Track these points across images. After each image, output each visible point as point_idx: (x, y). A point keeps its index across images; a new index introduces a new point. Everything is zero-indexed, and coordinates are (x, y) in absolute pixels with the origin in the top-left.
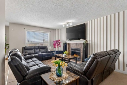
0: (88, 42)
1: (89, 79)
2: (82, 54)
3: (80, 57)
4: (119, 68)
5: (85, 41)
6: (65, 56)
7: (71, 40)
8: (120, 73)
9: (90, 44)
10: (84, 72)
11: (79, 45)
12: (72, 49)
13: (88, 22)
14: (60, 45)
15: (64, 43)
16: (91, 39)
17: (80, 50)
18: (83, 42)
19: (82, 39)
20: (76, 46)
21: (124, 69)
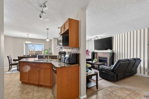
0: (114, 52)
1: (115, 74)
2: (108, 61)
3: (107, 64)
4: (140, 73)
5: (111, 51)
6: (95, 62)
7: (99, 49)
8: (141, 76)
9: (116, 53)
10: (112, 70)
11: (106, 54)
12: (99, 58)
13: (114, 36)
14: (88, 53)
15: (92, 52)
16: (116, 50)
17: (107, 58)
18: (110, 52)
19: (109, 50)
20: (103, 55)
21: (144, 73)
